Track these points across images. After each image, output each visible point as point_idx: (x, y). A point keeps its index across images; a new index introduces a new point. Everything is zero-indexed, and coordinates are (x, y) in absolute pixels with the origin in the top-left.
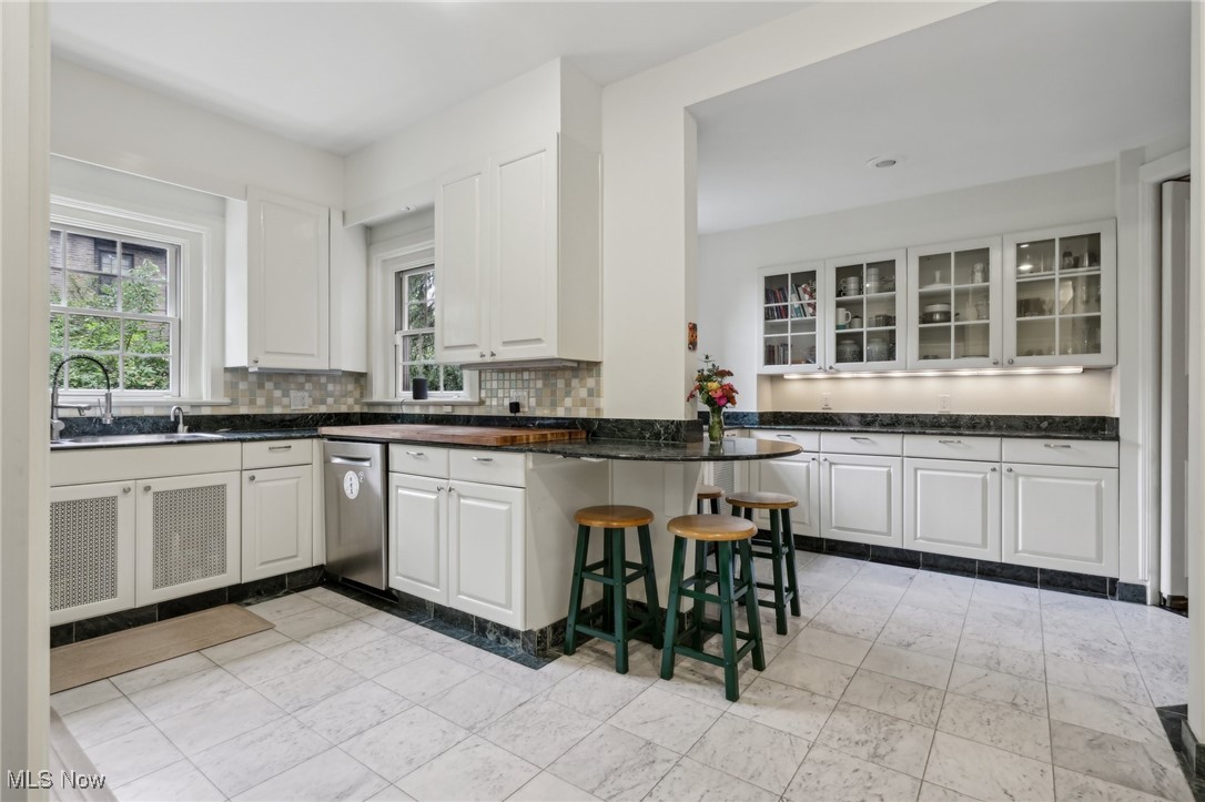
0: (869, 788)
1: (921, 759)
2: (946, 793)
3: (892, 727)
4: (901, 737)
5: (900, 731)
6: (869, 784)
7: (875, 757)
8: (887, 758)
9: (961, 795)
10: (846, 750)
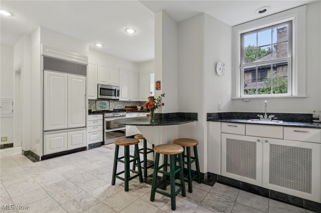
0: (67, 196)
1: (66, 208)
2: (53, 207)
3: (82, 208)
4: (77, 208)
5: (79, 209)
6: (68, 197)
7: (75, 200)
8: (72, 202)
9: (50, 210)
10: (81, 197)
